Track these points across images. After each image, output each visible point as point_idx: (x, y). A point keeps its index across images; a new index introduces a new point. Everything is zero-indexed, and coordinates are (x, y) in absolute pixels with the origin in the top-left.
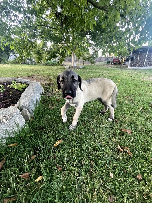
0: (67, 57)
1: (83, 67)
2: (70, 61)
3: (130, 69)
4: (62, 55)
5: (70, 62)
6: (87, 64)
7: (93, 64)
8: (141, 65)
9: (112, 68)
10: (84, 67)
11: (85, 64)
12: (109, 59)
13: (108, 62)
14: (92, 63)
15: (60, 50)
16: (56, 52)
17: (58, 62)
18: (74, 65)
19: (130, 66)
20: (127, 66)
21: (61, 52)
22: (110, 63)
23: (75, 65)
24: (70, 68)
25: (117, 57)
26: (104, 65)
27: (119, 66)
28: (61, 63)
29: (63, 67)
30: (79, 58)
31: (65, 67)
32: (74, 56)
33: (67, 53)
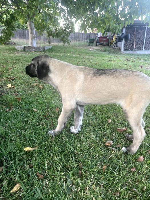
0: (17, 29)
1: (50, 49)
2: (23, 36)
3: (125, 54)
4: (8, 26)
5: (24, 38)
7: (66, 44)
8: (140, 48)
9: (97, 52)
10: (52, 49)
11: (52, 44)
12: (92, 37)
13: (91, 42)
14: (64, 42)
15: (5, 16)
17: (1, 38)
18: (33, 44)
19: (125, 49)
20: (120, 49)
21: (5, 19)
22: (95, 43)
23: (35, 45)
24: (26, 50)
25: (103, 34)
26: (84, 46)
27: (108, 48)
28: (7, 39)
29: (11, 47)
30: (41, 33)
31: (17, 47)
32: (31, 28)
33: (17, 21)
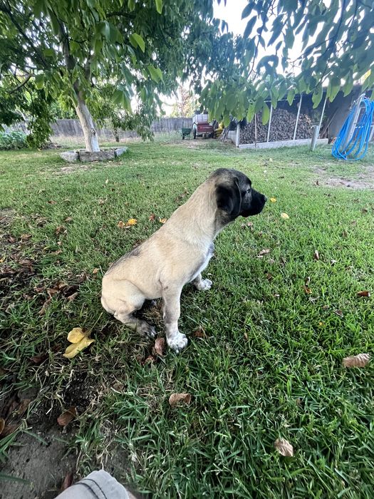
0: (56, 118)
1: (124, 153)
2: (70, 130)
3: (244, 151)
4: (39, 114)
5: (72, 134)
6: (127, 139)
7: (148, 140)
8: (262, 139)
10: (128, 152)
11: (121, 140)
12: (186, 125)
13: (186, 133)
14: (144, 136)
15: (27, 95)
16: (12, 103)
17: (30, 138)
18: (93, 146)
19: (241, 142)
20: (233, 143)
21: (30, 101)
22: (192, 135)
23: (97, 149)
24: (83, 159)
26: (175, 141)
27: (215, 142)
28: (42, 140)
29: (53, 154)
30: (101, 123)
31: (65, 155)
32: (84, 116)
33: (53, 104)
